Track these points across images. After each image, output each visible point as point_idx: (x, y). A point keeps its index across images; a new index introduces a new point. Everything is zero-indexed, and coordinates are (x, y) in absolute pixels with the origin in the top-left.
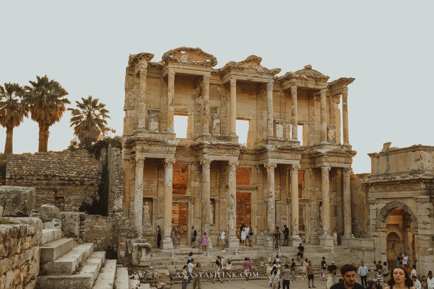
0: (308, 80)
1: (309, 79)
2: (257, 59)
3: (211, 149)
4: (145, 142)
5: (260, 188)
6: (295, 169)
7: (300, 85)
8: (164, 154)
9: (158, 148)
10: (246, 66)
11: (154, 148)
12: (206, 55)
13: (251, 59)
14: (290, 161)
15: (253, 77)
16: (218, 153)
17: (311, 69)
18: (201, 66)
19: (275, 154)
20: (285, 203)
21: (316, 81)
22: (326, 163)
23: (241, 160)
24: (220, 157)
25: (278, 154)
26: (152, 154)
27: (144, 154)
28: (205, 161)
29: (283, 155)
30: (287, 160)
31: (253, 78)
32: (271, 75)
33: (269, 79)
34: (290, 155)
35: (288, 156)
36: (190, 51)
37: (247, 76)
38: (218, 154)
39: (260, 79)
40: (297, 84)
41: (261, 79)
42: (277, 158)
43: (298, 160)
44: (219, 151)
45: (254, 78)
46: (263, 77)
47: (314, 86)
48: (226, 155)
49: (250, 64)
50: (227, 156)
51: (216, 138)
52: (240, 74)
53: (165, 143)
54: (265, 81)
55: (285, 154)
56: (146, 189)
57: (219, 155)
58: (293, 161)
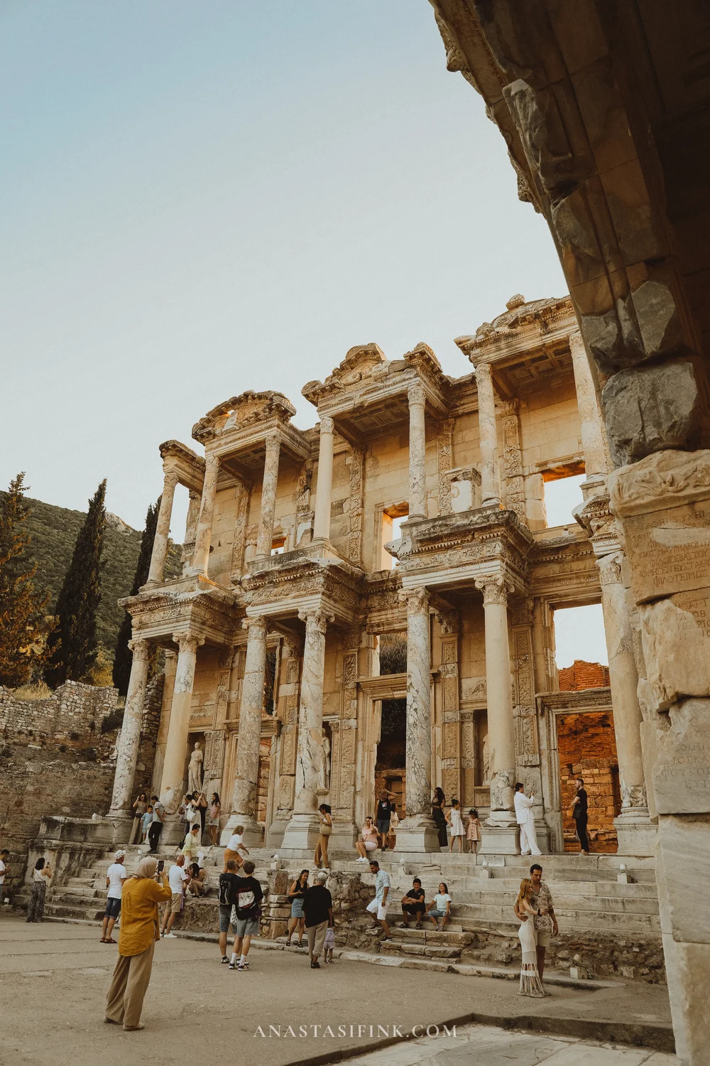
0: (517, 335)
1: (519, 329)
2: (366, 353)
3: (261, 589)
4: (141, 606)
5: (447, 676)
6: (488, 588)
7: (494, 356)
8: (173, 625)
9: (162, 613)
10: (349, 377)
11: (158, 616)
12: (260, 397)
13: (352, 356)
14: (468, 568)
15: (365, 394)
16: (276, 596)
17: (522, 304)
18: (257, 424)
19: (417, 561)
20: (532, 712)
21: (545, 325)
22: (600, 543)
23: (392, 608)
24: (278, 604)
25: (426, 559)
26: (154, 629)
27: (142, 631)
28: (247, 622)
29: (442, 557)
30: (457, 570)
31: (366, 397)
32: (409, 370)
33: (404, 380)
34: (465, 550)
35: (459, 555)
36: (236, 403)
37: (351, 399)
38: (273, 599)
39: (382, 391)
40: (485, 357)
41: (386, 390)
42: (425, 570)
43: (492, 558)
44: (276, 590)
45: (369, 396)
46: (388, 384)
47: (540, 339)
48: (290, 595)
49: (357, 371)
50: (295, 597)
51: (273, 562)
52: (334, 403)
53: (171, 600)
54: (396, 390)
55: (450, 552)
56: (196, 715)
57: (276, 601)
58: (477, 566)
